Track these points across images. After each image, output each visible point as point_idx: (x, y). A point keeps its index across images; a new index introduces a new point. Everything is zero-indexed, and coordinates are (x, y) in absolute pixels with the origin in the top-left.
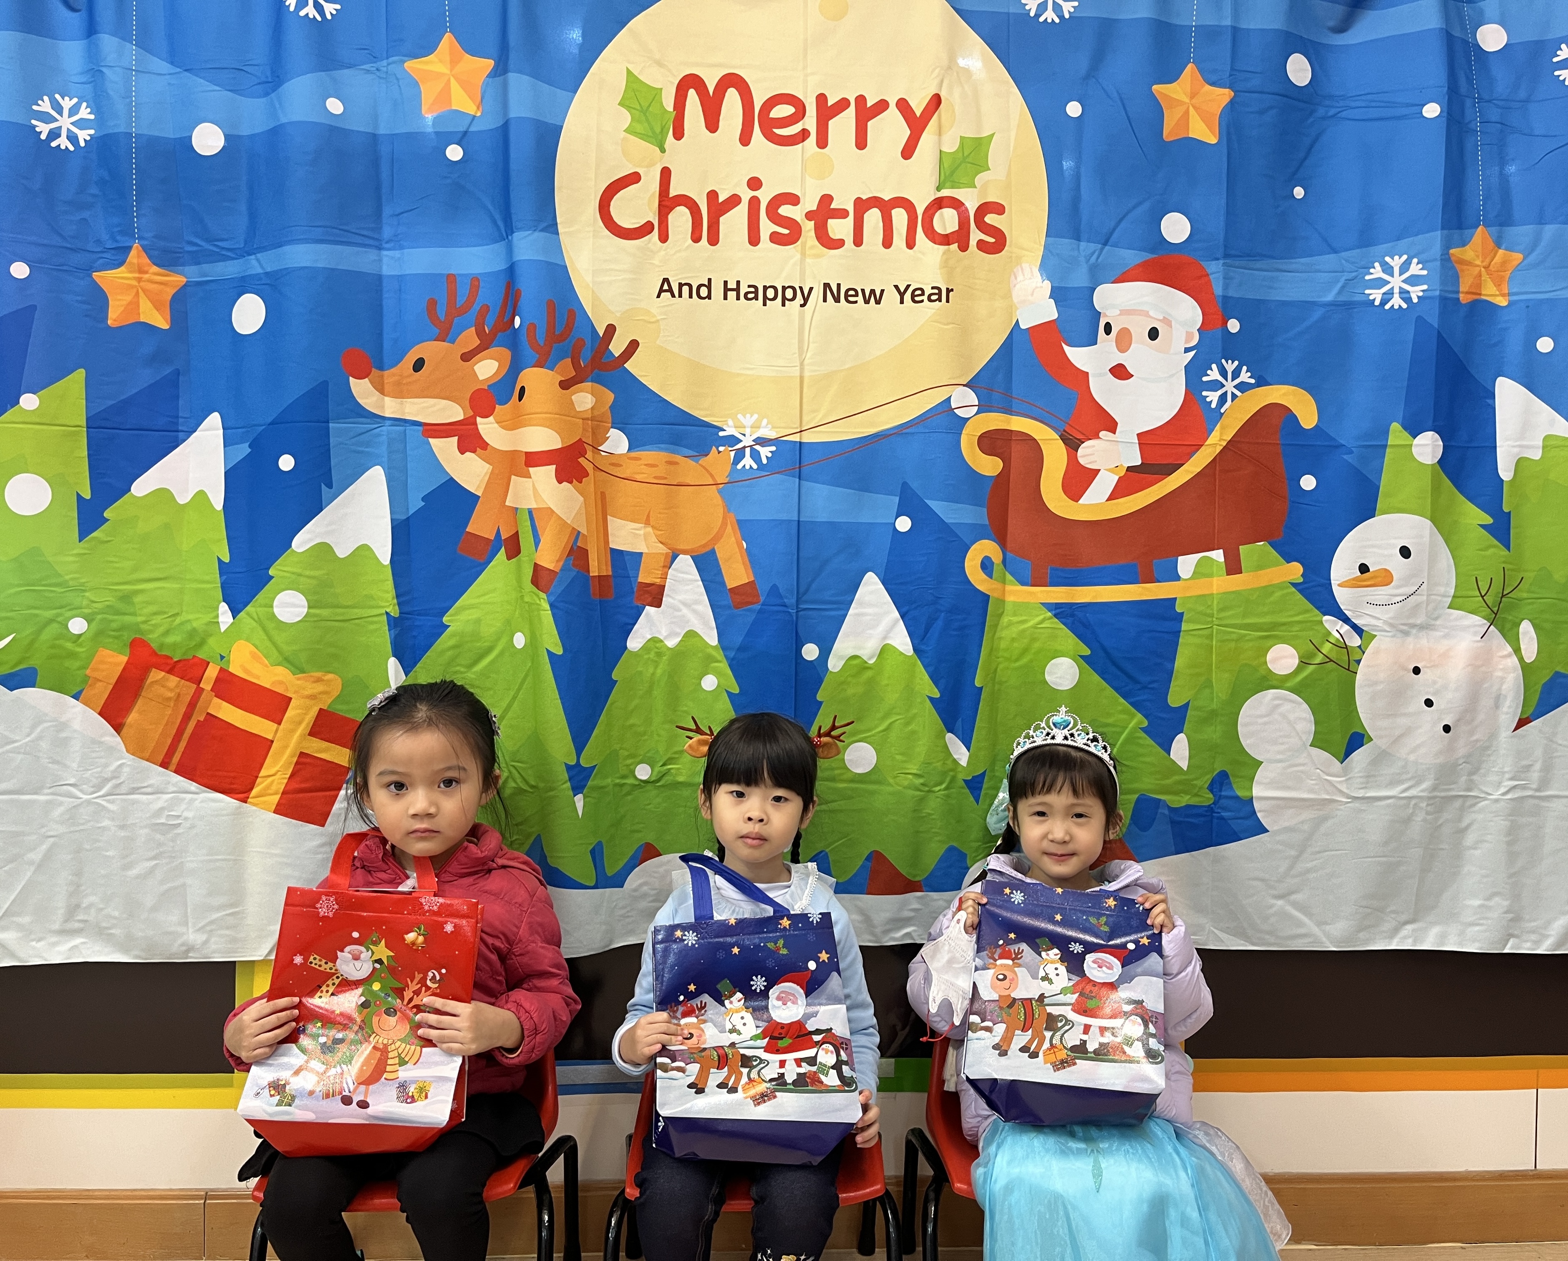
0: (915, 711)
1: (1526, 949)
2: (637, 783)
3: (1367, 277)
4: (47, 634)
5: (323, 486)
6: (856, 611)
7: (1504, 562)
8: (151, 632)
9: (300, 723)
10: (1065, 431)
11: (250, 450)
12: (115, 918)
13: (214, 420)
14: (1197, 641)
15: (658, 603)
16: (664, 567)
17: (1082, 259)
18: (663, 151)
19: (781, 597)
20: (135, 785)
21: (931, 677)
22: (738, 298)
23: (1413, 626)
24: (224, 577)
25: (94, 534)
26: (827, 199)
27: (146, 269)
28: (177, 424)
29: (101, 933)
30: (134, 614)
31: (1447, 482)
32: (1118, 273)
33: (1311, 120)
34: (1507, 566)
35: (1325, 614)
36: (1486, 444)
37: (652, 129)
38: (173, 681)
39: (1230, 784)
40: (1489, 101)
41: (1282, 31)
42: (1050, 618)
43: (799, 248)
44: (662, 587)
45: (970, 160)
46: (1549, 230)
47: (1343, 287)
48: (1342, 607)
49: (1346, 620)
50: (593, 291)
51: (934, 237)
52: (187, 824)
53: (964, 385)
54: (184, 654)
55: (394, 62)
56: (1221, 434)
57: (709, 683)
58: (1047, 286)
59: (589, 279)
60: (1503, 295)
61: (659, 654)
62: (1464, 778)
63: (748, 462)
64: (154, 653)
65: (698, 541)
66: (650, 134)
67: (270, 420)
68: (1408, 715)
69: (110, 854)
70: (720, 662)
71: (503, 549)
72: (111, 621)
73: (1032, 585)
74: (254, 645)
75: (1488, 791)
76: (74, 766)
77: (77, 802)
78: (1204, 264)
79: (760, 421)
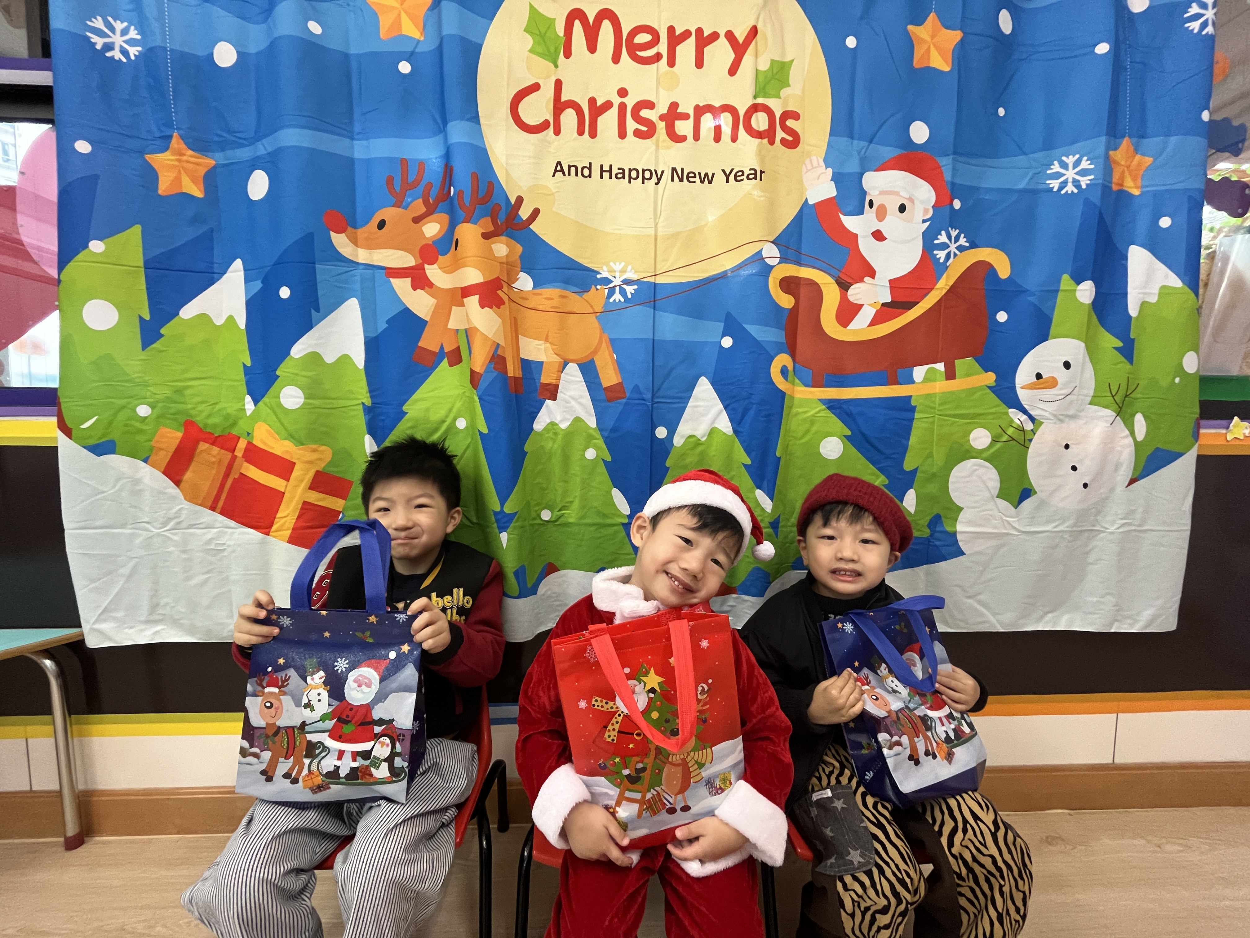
0: (733, 473)
1: (1125, 629)
2: (542, 522)
3: (1049, 172)
4: (121, 417)
5: (313, 311)
6: (691, 404)
7: (1129, 373)
8: (198, 415)
9: (302, 481)
10: (839, 278)
11: (262, 284)
12: (183, 613)
13: (238, 264)
14: (926, 425)
15: (554, 397)
16: (558, 371)
17: (854, 152)
19: (641, 393)
20: (192, 523)
21: (745, 450)
23: (1067, 416)
24: (248, 377)
25: (154, 346)
26: (674, 106)
27: (183, 152)
28: (212, 268)
29: (175, 623)
30: (186, 403)
31: (1095, 318)
32: (878, 164)
33: (1011, 60)
34: (1131, 376)
35: (1010, 408)
36: (1120, 292)
38: (216, 450)
39: (942, 522)
40: (1135, 48)
42: (824, 410)
44: (557, 387)
46: (1173, 140)
47: (1031, 179)
48: (1023, 403)
49: (1025, 412)
50: (506, 170)
52: (230, 549)
53: (771, 242)
54: (222, 431)
56: (947, 280)
57: (591, 454)
58: (830, 171)
59: (503, 160)
60: (1136, 187)
61: (556, 434)
62: (1091, 519)
63: (617, 297)
64: (200, 430)
65: (582, 355)
67: (273, 262)
68: (1059, 476)
69: (175, 569)
70: (598, 439)
71: (446, 360)
72: (169, 408)
73: (812, 387)
74: (269, 425)
75: (1107, 526)
76: (147, 509)
77: (151, 534)
78: (938, 159)
79: (626, 267)
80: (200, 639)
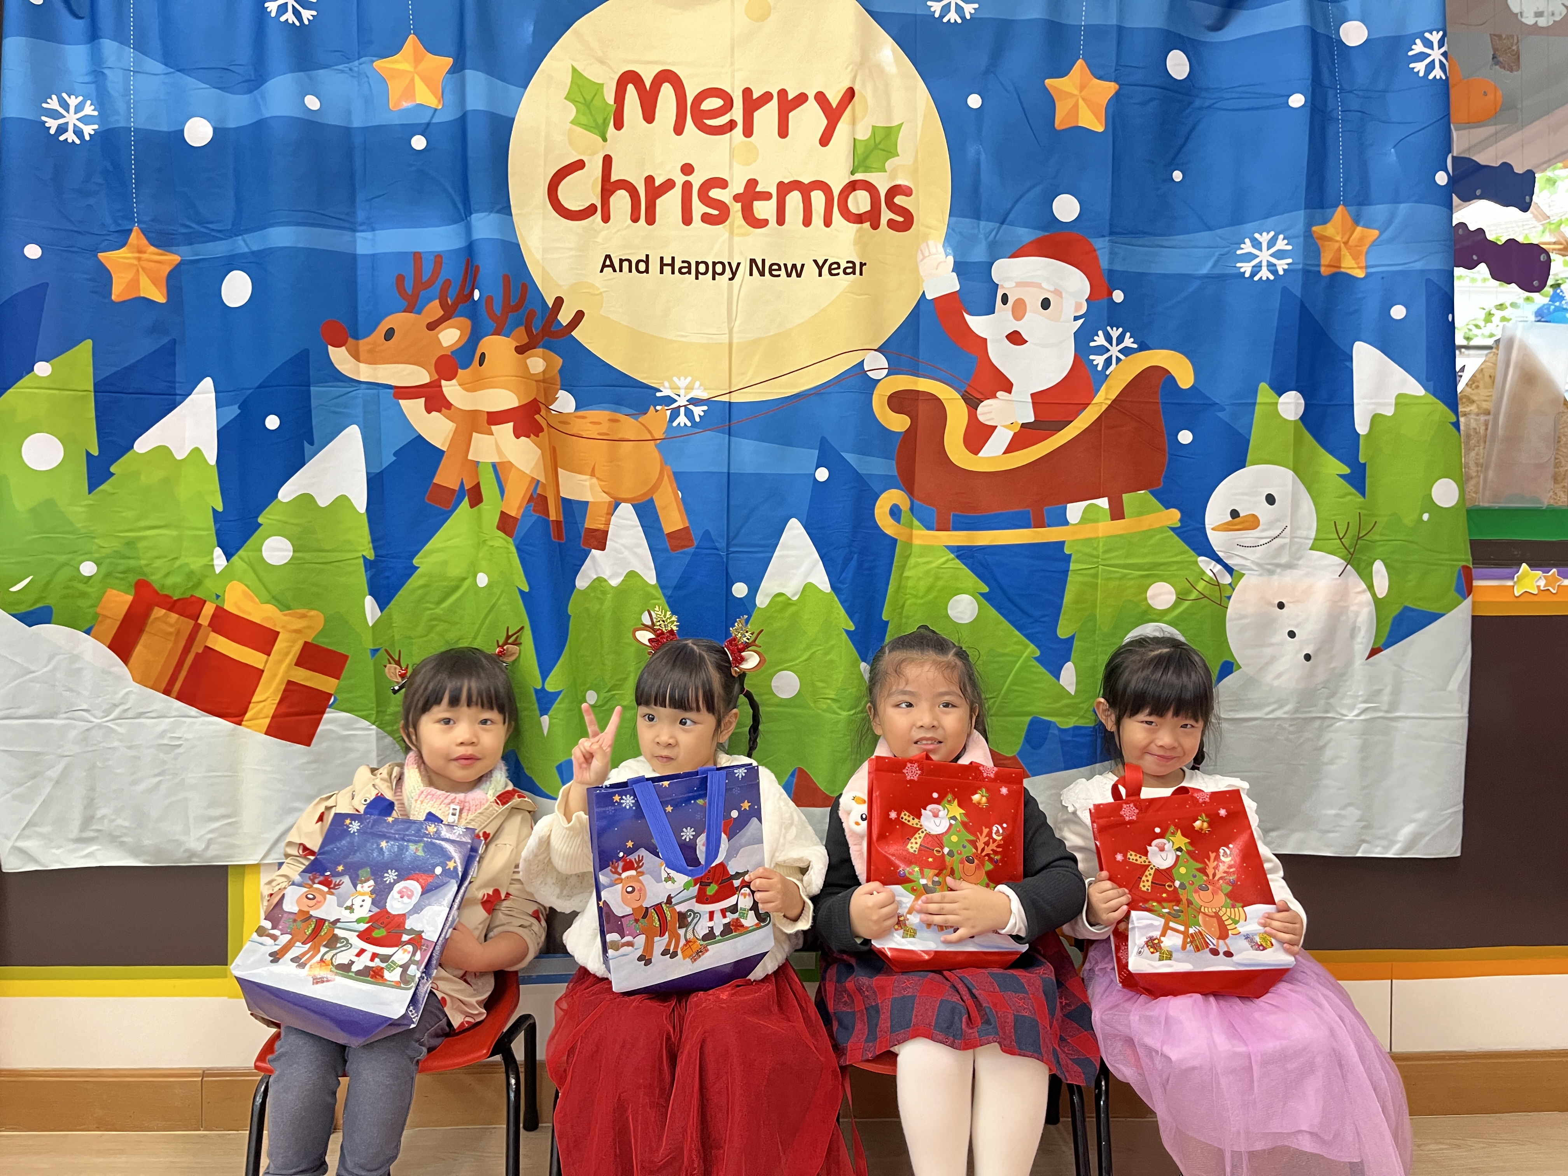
0: (833, 642)
1: (1376, 853)
3: (1239, 252)
4: (61, 577)
5: (306, 442)
6: (781, 553)
7: (1360, 508)
8: (152, 574)
9: (287, 655)
10: (966, 391)
11: (239, 411)
12: (125, 827)
13: (207, 383)
14: (1085, 579)
15: (602, 546)
16: (608, 514)
17: (981, 236)
18: (605, 140)
19: (712, 540)
20: (141, 710)
21: (847, 612)
22: (673, 273)
23: (1278, 565)
24: (218, 525)
25: (102, 487)
26: (752, 182)
27: (145, 249)
28: (175, 388)
29: (114, 839)
30: (139, 558)
31: (1308, 437)
32: (1015, 249)
33: (1187, 111)
34: (1362, 512)
35: (1200, 555)
36: (1345, 402)
37: (595, 121)
38: (174, 617)
40: (1351, 92)
41: (1162, 29)
42: (953, 559)
43: (728, 228)
44: (606, 533)
45: (880, 146)
46: (1404, 208)
47: (1217, 261)
48: (1215, 548)
49: (1219, 561)
50: (543, 268)
51: (847, 215)
52: (187, 745)
53: (875, 350)
54: (184, 593)
55: (364, 63)
56: (1107, 393)
58: (951, 260)
59: (538, 256)
60: (1360, 268)
61: (604, 593)
62: (1322, 702)
63: (682, 420)
64: (156, 593)
65: (639, 492)
66: (593, 125)
67: (257, 385)
68: (1272, 645)
69: (119, 771)
70: (658, 599)
71: (466, 499)
72: (117, 564)
73: (938, 530)
74: (246, 585)
75: (1344, 712)
76: (86, 693)
77: (90, 725)
78: (1092, 240)
79: (692, 383)
80: (145, 862)
